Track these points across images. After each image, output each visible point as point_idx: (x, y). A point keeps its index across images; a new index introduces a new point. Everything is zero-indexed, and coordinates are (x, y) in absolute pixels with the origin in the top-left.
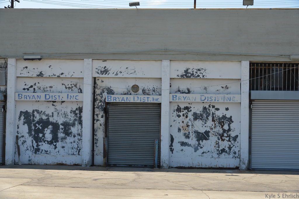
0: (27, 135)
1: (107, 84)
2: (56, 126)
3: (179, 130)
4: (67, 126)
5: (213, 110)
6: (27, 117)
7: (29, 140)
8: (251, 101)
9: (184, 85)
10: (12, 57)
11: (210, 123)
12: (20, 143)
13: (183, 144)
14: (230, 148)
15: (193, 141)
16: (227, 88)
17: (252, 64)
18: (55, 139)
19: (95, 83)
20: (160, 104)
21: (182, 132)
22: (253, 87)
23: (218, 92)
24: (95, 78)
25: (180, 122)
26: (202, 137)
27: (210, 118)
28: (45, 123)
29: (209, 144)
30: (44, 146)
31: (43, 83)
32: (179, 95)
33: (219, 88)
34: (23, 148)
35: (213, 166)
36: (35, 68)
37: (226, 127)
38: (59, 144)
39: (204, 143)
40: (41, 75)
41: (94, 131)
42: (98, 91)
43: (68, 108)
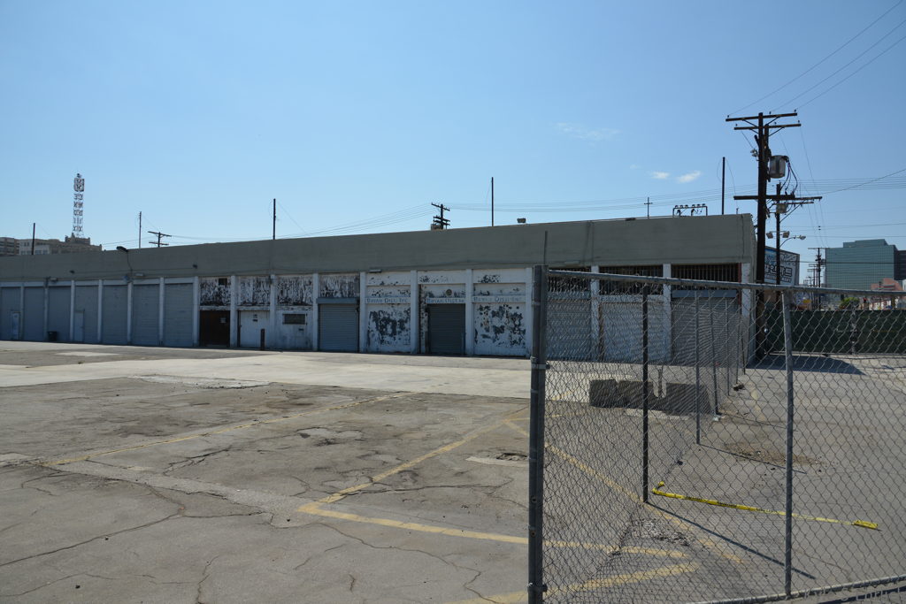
0: (375, 330)
1: (429, 289)
2: (394, 322)
3: (482, 325)
4: (402, 322)
5: (507, 308)
6: (375, 315)
7: (377, 334)
9: (485, 288)
10: (362, 271)
11: (505, 319)
12: (370, 335)
13: (485, 336)
14: (520, 340)
15: (491, 334)
16: (517, 290)
18: (394, 333)
19: (420, 289)
20: (464, 305)
21: (484, 326)
23: (510, 294)
24: (420, 285)
25: (481, 319)
26: (499, 330)
27: (505, 315)
28: (387, 320)
29: (504, 337)
30: (387, 338)
31: (386, 290)
32: (481, 297)
33: (512, 290)
34: (372, 340)
35: (507, 354)
36: (379, 278)
37: (517, 323)
38: (397, 337)
39: (499, 335)
40: (382, 284)
41: (420, 326)
42: (423, 295)
43: (402, 309)
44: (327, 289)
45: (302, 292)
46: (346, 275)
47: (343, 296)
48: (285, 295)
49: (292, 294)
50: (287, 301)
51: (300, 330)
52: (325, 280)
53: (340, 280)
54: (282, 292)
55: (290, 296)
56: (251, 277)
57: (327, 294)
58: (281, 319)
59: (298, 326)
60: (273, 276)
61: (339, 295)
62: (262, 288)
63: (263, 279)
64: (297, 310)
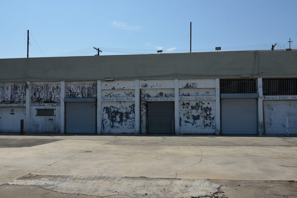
0: (107, 119)
1: (147, 92)
2: (122, 114)
3: (184, 115)
4: (127, 114)
5: (201, 104)
6: (107, 110)
7: (109, 121)
8: (221, 99)
9: (186, 92)
10: (99, 80)
11: (200, 111)
12: (104, 123)
13: (186, 122)
14: (210, 124)
15: (191, 120)
16: (208, 92)
17: (221, 80)
18: (121, 120)
19: (141, 92)
20: (174, 102)
21: (186, 116)
22: (221, 92)
23: (203, 95)
24: (141, 89)
25: (184, 111)
26: (196, 118)
27: (200, 108)
28: (116, 113)
29: (200, 122)
30: (116, 124)
31: (115, 93)
32: (183, 97)
33: (204, 93)
34: (105, 125)
35: (202, 133)
36: (111, 85)
37: (208, 113)
38: (124, 123)
39: (197, 121)
40: (114, 88)
41: (141, 116)
42: (142, 96)
43: (127, 105)
44: (71, 92)
45: (51, 94)
46: (86, 82)
47: (83, 97)
48: (38, 96)
49: (43, 95)
50: (39, 100)
51: (50, 120)
52: (69, 86)
53: (81, 85)
54: (35, 94)
55: (41, 97)
56: (10, 84)
57: (71, 96)
58: (35, 112)
59: (48, 117)
60: (28, 83)
61: (80, 96)
62: (18, 91)
63: (20, 85)
64: (48, 106)
